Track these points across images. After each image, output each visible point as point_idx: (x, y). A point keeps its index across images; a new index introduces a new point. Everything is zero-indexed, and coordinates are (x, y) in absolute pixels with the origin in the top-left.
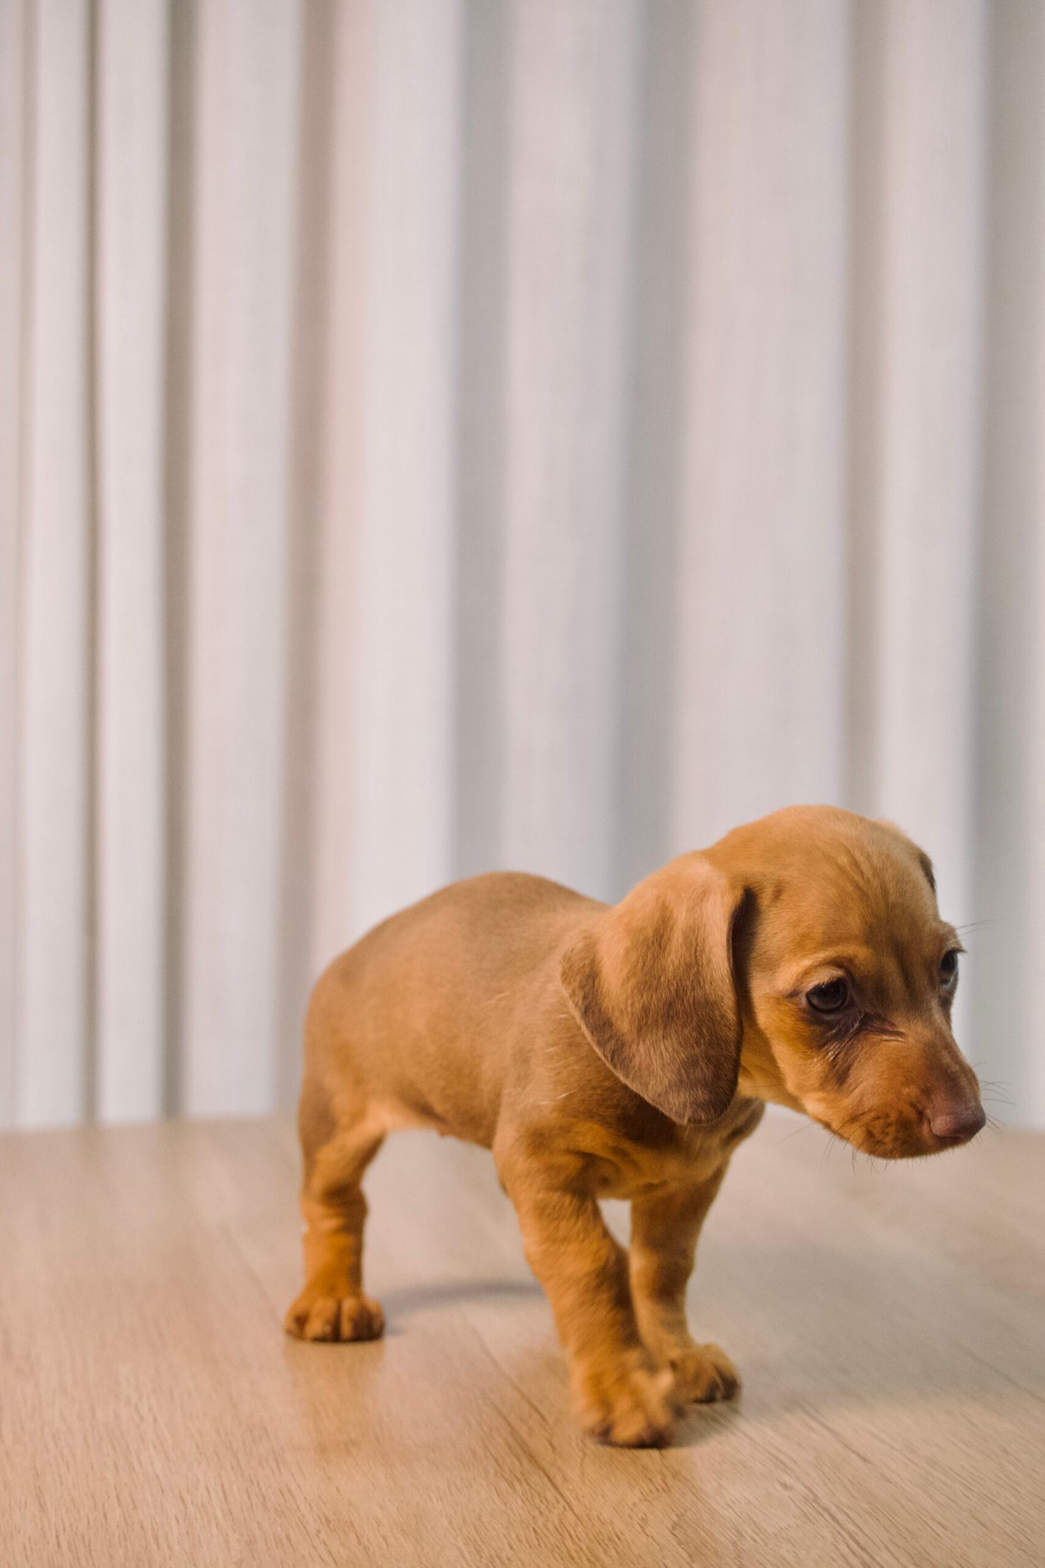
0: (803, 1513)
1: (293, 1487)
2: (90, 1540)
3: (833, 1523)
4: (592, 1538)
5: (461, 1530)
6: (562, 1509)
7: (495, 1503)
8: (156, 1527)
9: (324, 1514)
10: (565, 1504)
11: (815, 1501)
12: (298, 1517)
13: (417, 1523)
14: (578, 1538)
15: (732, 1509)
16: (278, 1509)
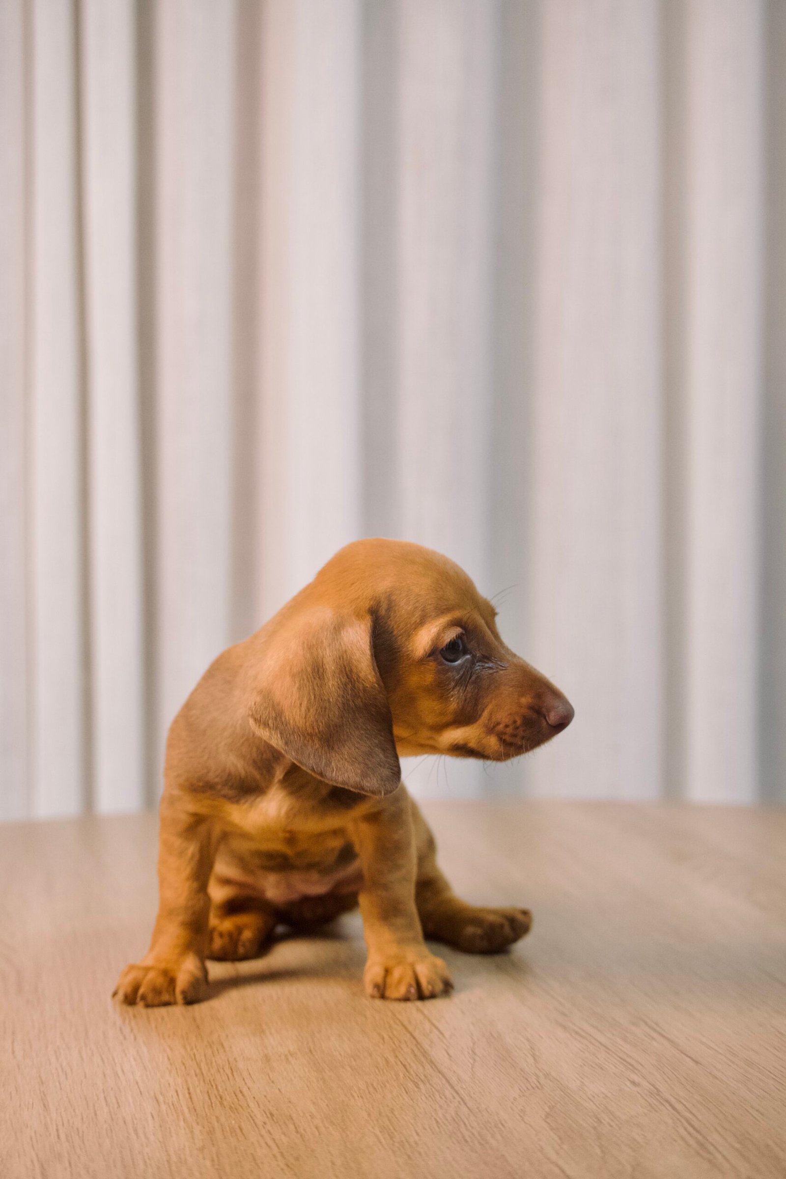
0: (648, 1104)
1: (245, 1090)
2: (83, 1132)
3: (673, 1112)
4: (482, 1126)
5: (377, 1121)
6: (458, 1103)
7: (404, 1099)
8: (135, 1121)
9: (269, 1110)
10: (460, 1100)
11: (658, 1095)
12: (249, 1113)
13: (343, 1116)
14: (470, 1125)
15: (592, 1101)
16: (233, 1106)
